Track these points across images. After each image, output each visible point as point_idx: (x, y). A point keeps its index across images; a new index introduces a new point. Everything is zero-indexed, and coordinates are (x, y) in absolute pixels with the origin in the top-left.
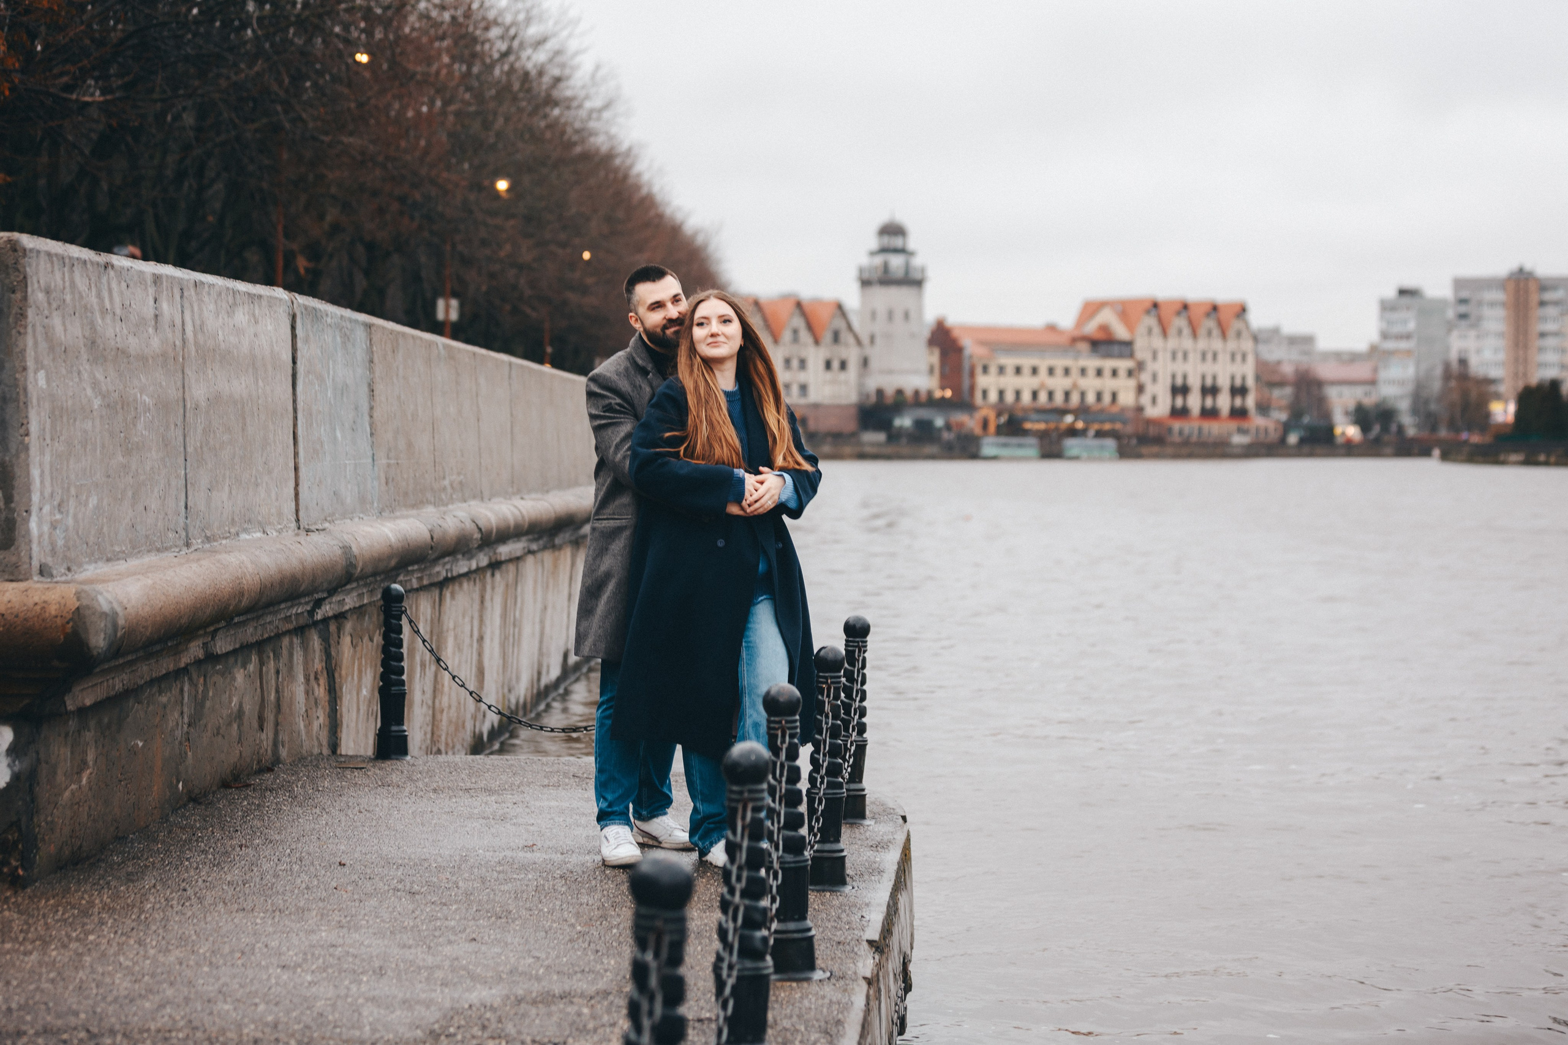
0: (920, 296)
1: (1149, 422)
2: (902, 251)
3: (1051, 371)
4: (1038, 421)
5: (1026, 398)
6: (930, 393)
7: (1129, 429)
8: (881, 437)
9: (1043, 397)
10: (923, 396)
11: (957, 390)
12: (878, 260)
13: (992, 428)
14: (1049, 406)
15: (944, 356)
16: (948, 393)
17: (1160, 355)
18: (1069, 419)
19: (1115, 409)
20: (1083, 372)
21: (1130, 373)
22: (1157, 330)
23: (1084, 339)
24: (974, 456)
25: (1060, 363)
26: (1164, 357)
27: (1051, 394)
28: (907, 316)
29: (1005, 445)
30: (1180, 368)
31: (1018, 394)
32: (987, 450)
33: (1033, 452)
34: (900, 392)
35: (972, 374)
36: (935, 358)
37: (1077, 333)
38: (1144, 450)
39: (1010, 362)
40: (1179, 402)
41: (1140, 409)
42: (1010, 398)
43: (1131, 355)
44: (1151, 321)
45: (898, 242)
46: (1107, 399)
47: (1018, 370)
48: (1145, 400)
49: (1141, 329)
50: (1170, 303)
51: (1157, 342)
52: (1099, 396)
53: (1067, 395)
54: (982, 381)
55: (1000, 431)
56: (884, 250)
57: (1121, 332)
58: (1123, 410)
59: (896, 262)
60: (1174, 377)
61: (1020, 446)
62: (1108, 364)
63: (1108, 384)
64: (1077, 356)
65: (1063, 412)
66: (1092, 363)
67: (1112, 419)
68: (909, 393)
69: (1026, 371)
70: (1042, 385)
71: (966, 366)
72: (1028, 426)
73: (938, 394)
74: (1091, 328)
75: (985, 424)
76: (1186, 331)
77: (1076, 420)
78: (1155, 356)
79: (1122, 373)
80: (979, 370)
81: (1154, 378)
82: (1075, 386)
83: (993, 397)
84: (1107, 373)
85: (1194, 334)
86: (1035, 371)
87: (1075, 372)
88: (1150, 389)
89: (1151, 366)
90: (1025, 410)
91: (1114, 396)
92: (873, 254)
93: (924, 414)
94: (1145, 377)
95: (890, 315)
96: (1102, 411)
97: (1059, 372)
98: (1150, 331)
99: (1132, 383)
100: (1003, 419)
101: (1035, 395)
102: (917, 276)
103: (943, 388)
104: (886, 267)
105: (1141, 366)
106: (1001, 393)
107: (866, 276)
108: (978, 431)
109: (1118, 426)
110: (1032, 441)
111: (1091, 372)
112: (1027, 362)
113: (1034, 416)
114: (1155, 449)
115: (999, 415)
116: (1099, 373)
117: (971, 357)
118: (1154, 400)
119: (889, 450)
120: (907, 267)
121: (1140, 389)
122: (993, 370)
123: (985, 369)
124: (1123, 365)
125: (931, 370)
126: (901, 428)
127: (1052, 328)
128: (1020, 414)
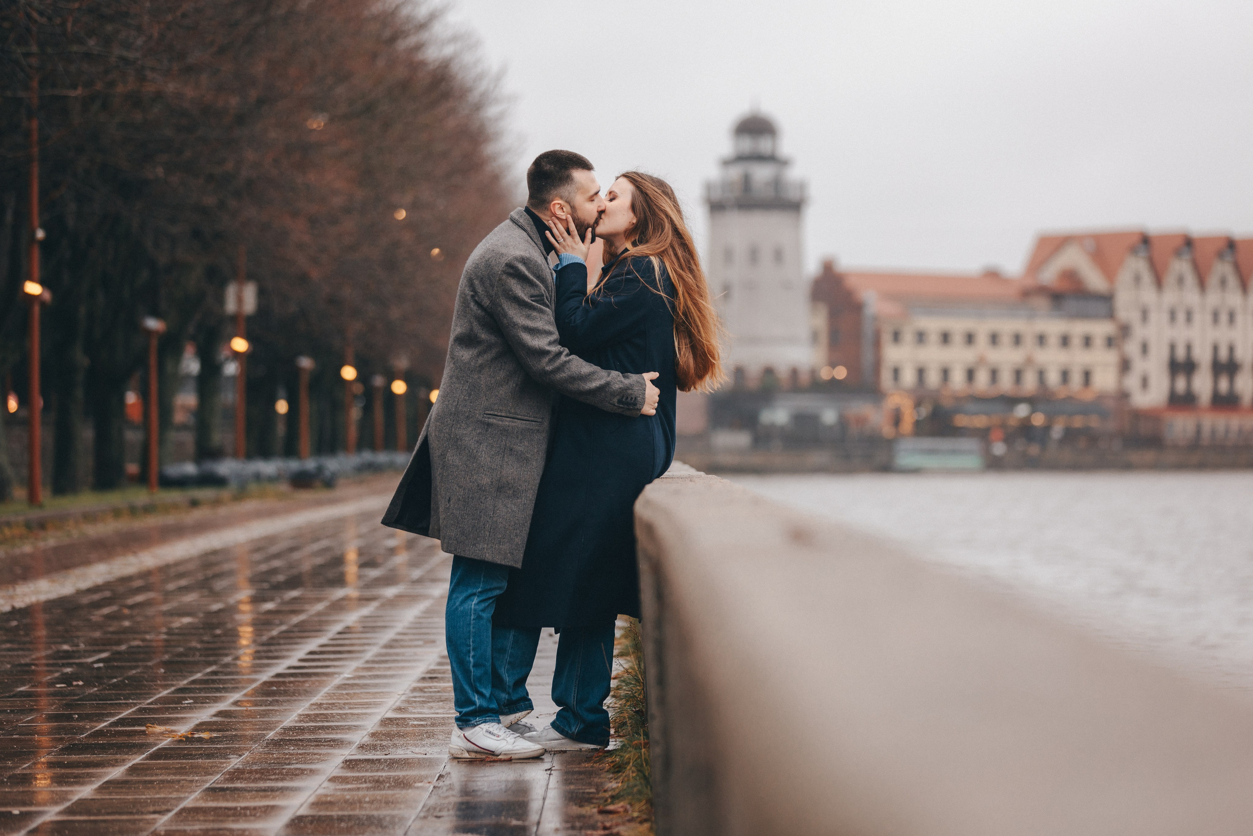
0: (797, 225)
1: (1138, 415)
2: (771, 158)
3: (994, 339)
4: (976, 414)
5: (958, 379)
6: (813, 372)
7: (1111, 425)
8: (741, 439)
9: (982, 379)
10: (804, 378)
11: (854, 368)
12: (735, 173)
13: (907, 424)
14: (993, 392)
15: (834, 316)
16: (841, 373)
17: (1153, 316)
18: (1022, 411)
19: (1088, 396)
20: (1041, 340)
21: (1110, 342)
22: (1147, 278)
23: (1042, 290)
24: (886, 468)
25: (1007, 326)
26: (1159, 318)
27: (994, 374)
28: (778, 256)
29: (932, 452)
30: (1181, 334)
31: (945, 373)
32: (905, 459)
33: (973, 461)
34: (769, 371)
35: (877, 344)
36: (820, 321)
37: (1030, 282)
38: (1134, 456)
39: (933, 325)
40: (1181, 384)
41: (1123, 396)
42: (933, 379)
43: (1111, 315)
44: (1137, 265)
45: (764, 145)
46: (1076, 379)
47: (946, 338)
48: (1132, 382)
49: (1125, 277)
50: (1166, 238)
51: (1148, 295)
52: (1065, 375)
53: (1018, 374)
54: (893, 354)
55: (923, 429)
56: (741, 158)
57: (1094, 280)
58: (1101, 397)
59: (762, 173)
60: (1173, 348)
61: (954, 452)
62: (1078, 329)
63: (1078, 358)
64: (1032, 316)
65: (1011, 401)
66: (1054, 327)
67: (1086, 409)
68: (783, 371)
69: (958, 339)
70: (981, 361)
71: (868, 329)
72: (961, 420)
73: (825, 374)
74: (1049, 275)
75: (897, 419)
76: (1190, 279)
77: (1033, 411)
78: (1145, 315)
79: (1099, 342)
80: (887, 337)
81: (1145, 349)
82: (1029, 361)
83: (908, 377)
84: (1076, 341)
85: (1202, 284)
86: (970, 339)
87: (1029, 341)
88: (1139, 366)
89: (1139, 332)
90: (957, 399)
91: (1087, 376)
92: (727, 163)
93: (807, 403)
94: (1132, 348)
95: (754, 255)
96: (1069, 399)
97: (1006, 340)
98: (1137, 279)
99: (1111, 357)
100: (925, 411)
101: (970, 374)
102: (792, 195)
103: (833, 365)
104: (747, 182)
105: (1125, 330)
106: (921, 372)
107: (717, 195)
108: (887, 430)
109: (1094, 422)
110: (970, 444)
111: (1053, 341)
112: (958, 326)
113: (971, 407)
114: (1149, 456)
115: (918, 404)
116: (1065, 341)
117: (876, 318)
118: (1145, 383)
119: (756, 459)
120: (777, 183)
121: (1125, 366)
122: (908, 336)
123: (897, 337)
124: (1101, 329)
125: (815, 337)
126: (772, 426)
127: (993, 275)
128: (947, 403)
